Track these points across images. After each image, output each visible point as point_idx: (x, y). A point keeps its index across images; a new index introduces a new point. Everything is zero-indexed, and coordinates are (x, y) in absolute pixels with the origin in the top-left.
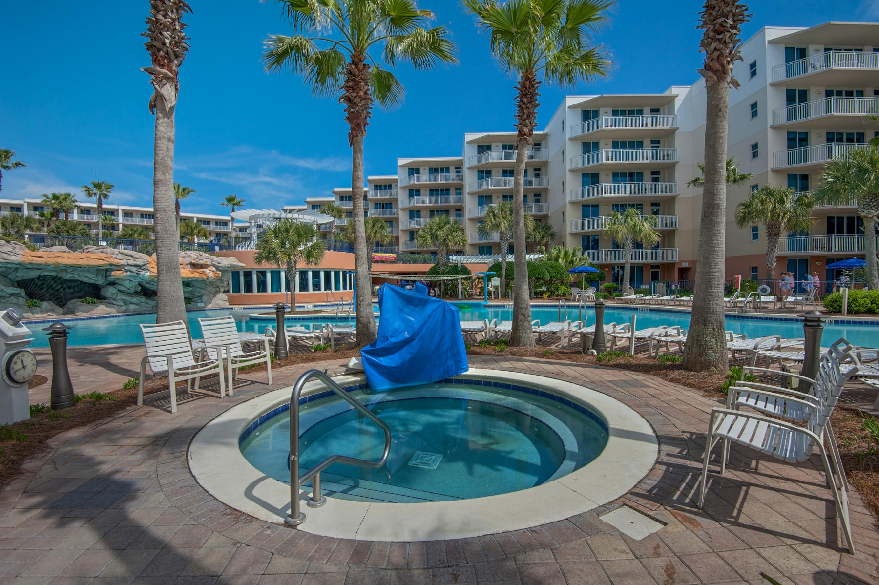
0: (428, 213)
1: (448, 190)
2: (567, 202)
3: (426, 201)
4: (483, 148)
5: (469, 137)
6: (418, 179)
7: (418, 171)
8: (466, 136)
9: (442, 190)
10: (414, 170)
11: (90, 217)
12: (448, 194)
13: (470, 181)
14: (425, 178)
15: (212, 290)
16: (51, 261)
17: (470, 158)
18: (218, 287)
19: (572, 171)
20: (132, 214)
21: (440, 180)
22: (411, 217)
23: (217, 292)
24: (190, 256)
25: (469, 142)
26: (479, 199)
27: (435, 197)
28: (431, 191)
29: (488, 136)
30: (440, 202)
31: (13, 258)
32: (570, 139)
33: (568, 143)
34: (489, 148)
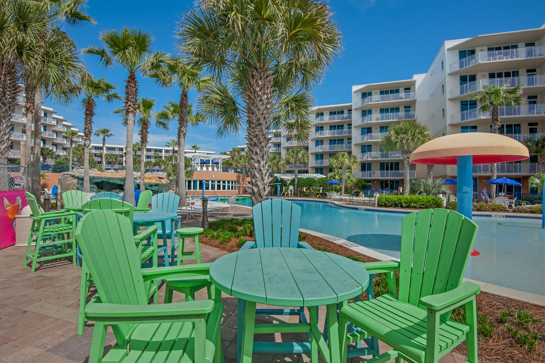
0: (328, 142)
1: (342, 126)
2: (447, 125)
3: (327, 133)
4: (365, 95)
5: (355, 88)
6: (323, 119)
7: (322, 114)
8: (353, 88)
9: (338, 126)
10: (320, 114)
11: (150, 153)
12: (342, 129)
13: (356, 119)
14: (326, 119)
15: (167, 188)
16: (103, 176)
17: (356, 102)
18: (170, 187)
19: (451, 100)
20: (169, 151)
21: (337, 119)
22: (317, 144)
23: (169, 189)
24: (159, 174)
25: (355, 92)
26: (362, 130)
27: (333, 131)
28: (331, 127)
29: (368, 86)
30: (336, 134)
31: (91, 175)
32: (449, 74)
33: (448, 77)
34: (370, 94)
